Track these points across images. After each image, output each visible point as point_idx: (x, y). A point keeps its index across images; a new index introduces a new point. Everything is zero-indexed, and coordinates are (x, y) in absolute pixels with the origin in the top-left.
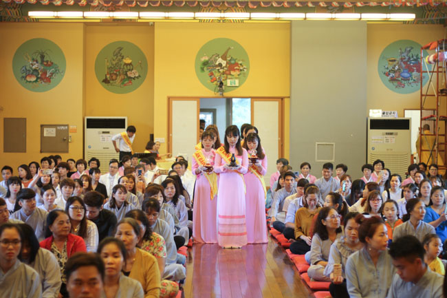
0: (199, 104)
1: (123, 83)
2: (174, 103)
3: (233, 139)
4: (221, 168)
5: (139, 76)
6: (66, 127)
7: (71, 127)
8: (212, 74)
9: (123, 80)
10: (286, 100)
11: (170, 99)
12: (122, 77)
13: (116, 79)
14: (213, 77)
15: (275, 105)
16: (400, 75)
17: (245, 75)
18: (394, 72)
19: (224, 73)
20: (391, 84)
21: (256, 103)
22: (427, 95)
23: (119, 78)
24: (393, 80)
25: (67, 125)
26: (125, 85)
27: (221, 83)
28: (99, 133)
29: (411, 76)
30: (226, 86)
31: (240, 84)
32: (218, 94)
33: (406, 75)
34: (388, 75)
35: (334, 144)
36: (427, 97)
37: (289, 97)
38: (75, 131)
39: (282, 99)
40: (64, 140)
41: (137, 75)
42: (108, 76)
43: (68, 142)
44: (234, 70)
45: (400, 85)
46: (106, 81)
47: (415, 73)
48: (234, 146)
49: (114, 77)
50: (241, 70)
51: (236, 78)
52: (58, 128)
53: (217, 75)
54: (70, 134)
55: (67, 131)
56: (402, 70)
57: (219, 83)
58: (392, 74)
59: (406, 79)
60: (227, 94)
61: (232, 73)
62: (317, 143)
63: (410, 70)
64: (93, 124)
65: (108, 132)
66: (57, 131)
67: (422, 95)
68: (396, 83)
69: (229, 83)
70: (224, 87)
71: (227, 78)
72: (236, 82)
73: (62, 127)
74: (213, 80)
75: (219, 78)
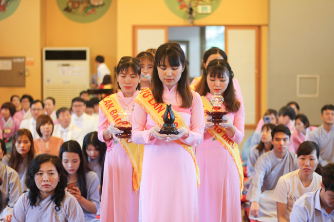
0: (167, 34)
1: (86, 12)
2: (140, 32)
3: (169, 71)
4: (145, 135)
5: (103, 5)
6: (23, 60)
7: (28, 59)
8: (181, 0)
9: (86, 8)
10: (264, 29)
11: (135, 28)
12: (85, 5)
13: (78, 7)
14: (182, 3)
15: (252, 33)
17: (219, 2)
21: (231, 32)
23: (82, 7)
25: (24, 58)
26: (88, 14)
27: (191, 11)
28: (59, 65)
30: (196, 12)
31: (213, 10)
32: (188, 22)
35: (318, 77)
37: (267, 25)
38: (32, 63)
39: (259, 27)
40: (21, 74)
41: (101, 3)
42: (70, 4)
43: (24, 76)
46: (67, 10)
48: (174, 88)
49: (76, 5)
51: (208, 4)
52: (15, 60)
53: (187, 1)
54: (27, 67)
55: (24, 64)
57: (188, 10)
60: (199, 22)
62: (299, 76)
64: (52, 55)
65: (68, 65)
66: (14, 64)
69: (200, 9)
70: (194, 14)
71: (197, 4)
72: (209, 9)
73: (19, 60)
74: (182, 7)
75: (190, 5)
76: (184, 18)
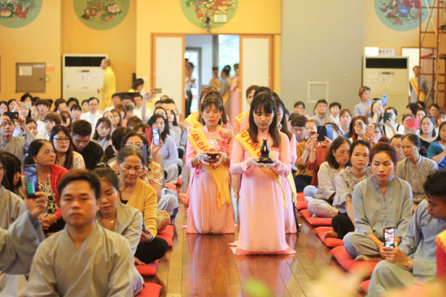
0: (184, 42)
1: (103, 19)
2: (158, 40)
5: (121, 12)
6: (43, 66)
7: (48, 65)
8: (198, 9)
9: (103, 16)
10: (277, 38)
11: (153, 36)
12: (103, 12)
13: (95, 15)
14: (199, 12)
15: (265, 42)
16: (397, 11)
17: (234, 11)
18: (392, 8)
19: (211, 8)
20: (388, 21)
21: (246, 41)
22: (426, 32)
23: (99, 14)
24: (390, 16)
25: (44, 64)
26: (106, 21)
27: (208, 19)
28: (78, 72)
29: (409, 12)
30: (212, 21)
31: (228, 19)
32: (205, 31)
33: (404, 11)
34: (384, 10)
35: (327, 83)
36: (427, 34)
37: (280, 34)
38: (52, 69)
39: (273, 36)
40: (41, 79)
41: (118, 10)
42: (87, 11)
43: (45, 81)
44: (222, 5)
45: (398, 22)
46: (85, 17)
47: (413, 10)
48: (267, 131)
49: (94, 12)
50: (229, 5)
51: (224, 14)
52: (35, 66)
53: (203, 10)
54: (47, 73)
55: (44, 69)
56: (400, 6)
57: (205, 19)
58: (389, 11)
59: (404, 15)
60: (214, 31)
61: (220, 8)
62: (309, 83)
63: (409, 6)
64: (71, 62)
65: (87, 71)
66: (33, 69)
67: (421, 32)
68: (393, 20)
69: (216, 18)
70: (210, 23)
71: (214, 14)
72: (224, 18)
73: (39, 66)
74: (199, 16)
75: (206, 14)
76: (201, 27)
